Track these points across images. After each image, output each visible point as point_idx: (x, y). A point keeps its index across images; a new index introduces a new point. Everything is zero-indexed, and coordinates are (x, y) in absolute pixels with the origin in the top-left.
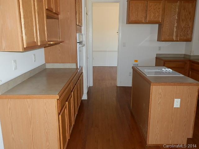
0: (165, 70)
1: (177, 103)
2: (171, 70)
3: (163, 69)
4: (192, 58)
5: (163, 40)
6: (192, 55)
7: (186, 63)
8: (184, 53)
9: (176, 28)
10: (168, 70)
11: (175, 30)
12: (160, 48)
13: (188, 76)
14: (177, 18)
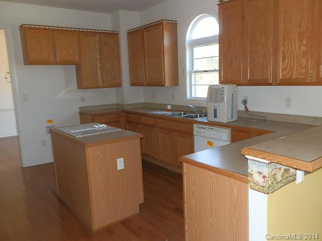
0: (97, 127)
1: (120, 164)
2: (106, 126)
3: (95, 126)
4: (126, 108)
5: (85, 87)
6: (125, 104)
7: (120, 115)
8: (115, 102)
9: (100, 70)
10: (101, 126)
11: (99, 72)
12: (83, 99)
13: (126, 129)
14: (98, 56)
